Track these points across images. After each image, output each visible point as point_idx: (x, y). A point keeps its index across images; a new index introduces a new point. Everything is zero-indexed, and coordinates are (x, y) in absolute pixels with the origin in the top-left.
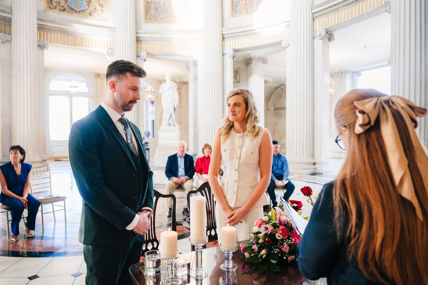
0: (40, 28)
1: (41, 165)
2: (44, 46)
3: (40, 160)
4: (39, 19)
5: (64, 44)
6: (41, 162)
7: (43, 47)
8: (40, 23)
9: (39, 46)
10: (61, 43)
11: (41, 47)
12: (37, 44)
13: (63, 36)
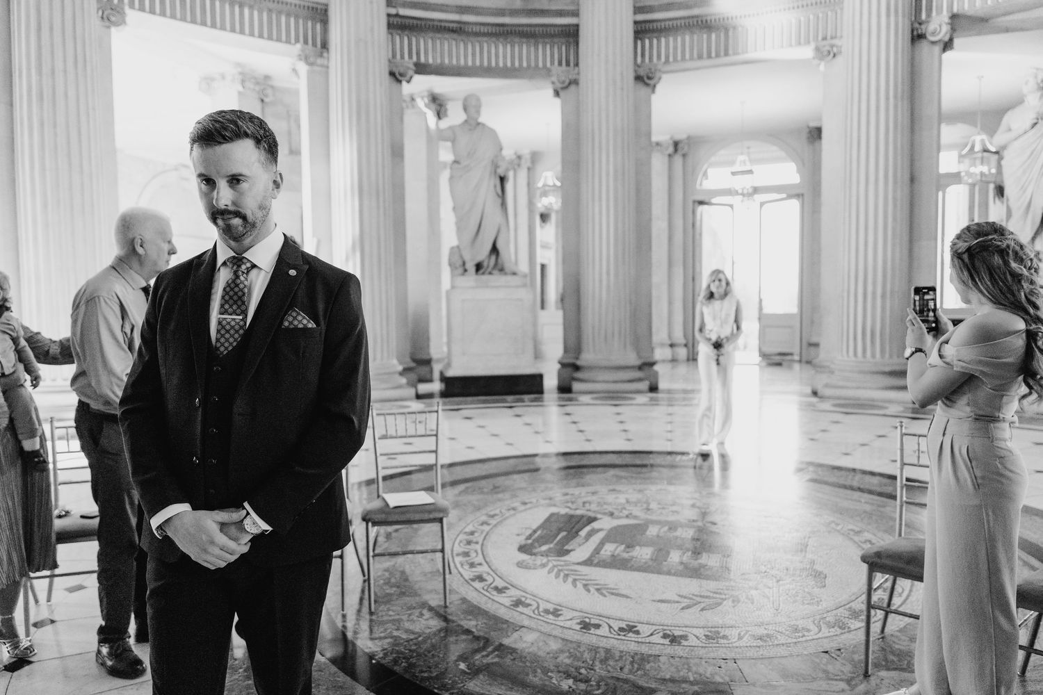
0: (642, 31)
1: (638, 374)
2: (650, 75)
3: (638, 362)
4: (638, 10)
5: (700, 57)
6: (640, 368)
7: (649, 78)
8: (640, 17)
9: (638, 78)
10: (692, 59)
11: (645, 79)
12: (631, 76)
13: (695, 37)
